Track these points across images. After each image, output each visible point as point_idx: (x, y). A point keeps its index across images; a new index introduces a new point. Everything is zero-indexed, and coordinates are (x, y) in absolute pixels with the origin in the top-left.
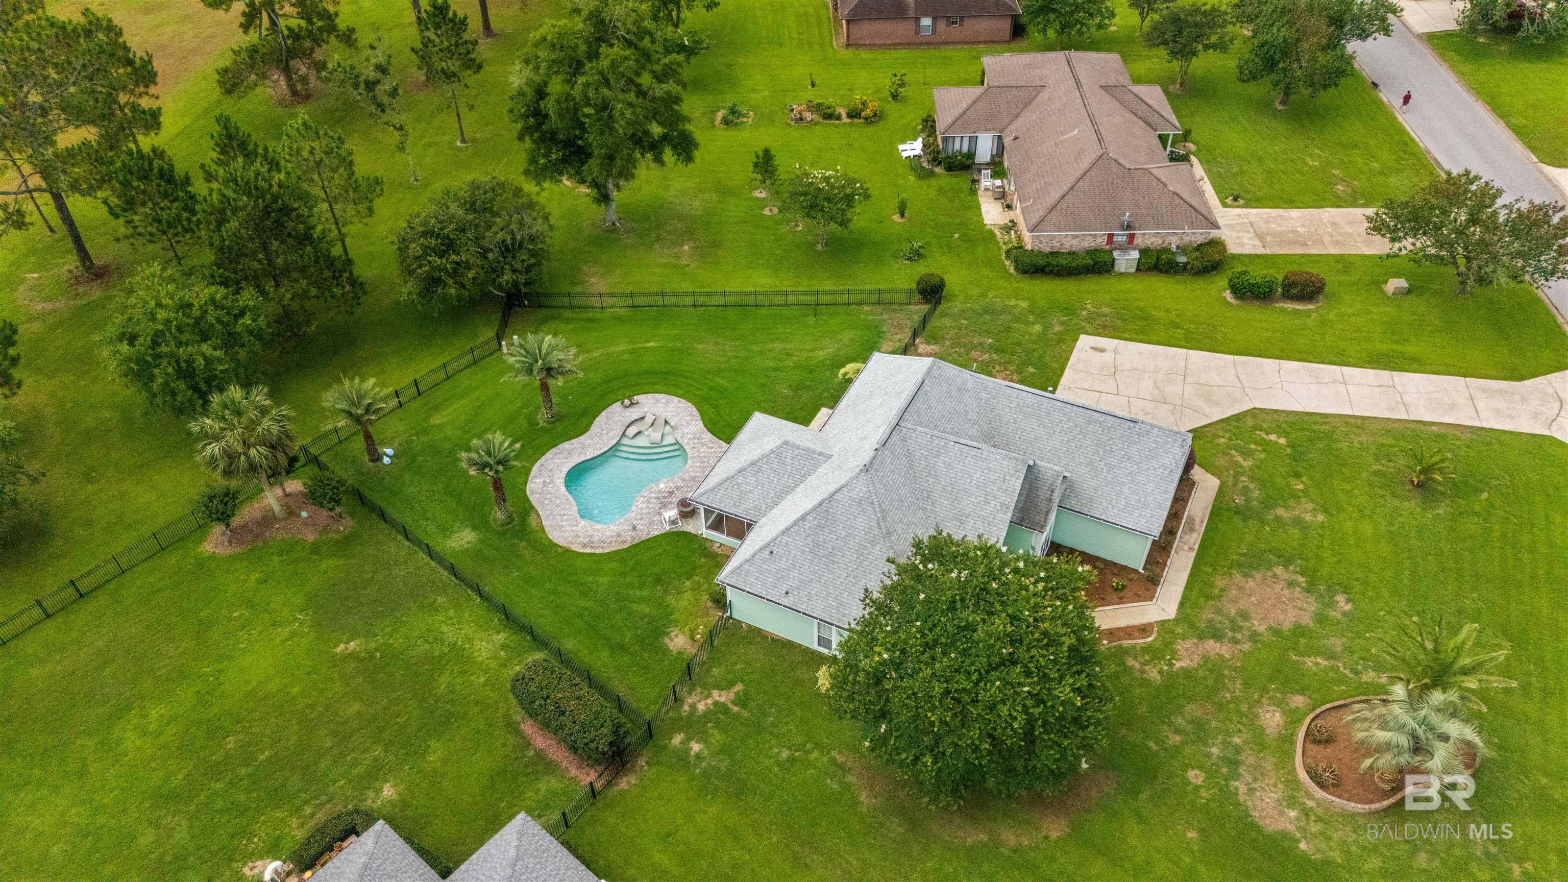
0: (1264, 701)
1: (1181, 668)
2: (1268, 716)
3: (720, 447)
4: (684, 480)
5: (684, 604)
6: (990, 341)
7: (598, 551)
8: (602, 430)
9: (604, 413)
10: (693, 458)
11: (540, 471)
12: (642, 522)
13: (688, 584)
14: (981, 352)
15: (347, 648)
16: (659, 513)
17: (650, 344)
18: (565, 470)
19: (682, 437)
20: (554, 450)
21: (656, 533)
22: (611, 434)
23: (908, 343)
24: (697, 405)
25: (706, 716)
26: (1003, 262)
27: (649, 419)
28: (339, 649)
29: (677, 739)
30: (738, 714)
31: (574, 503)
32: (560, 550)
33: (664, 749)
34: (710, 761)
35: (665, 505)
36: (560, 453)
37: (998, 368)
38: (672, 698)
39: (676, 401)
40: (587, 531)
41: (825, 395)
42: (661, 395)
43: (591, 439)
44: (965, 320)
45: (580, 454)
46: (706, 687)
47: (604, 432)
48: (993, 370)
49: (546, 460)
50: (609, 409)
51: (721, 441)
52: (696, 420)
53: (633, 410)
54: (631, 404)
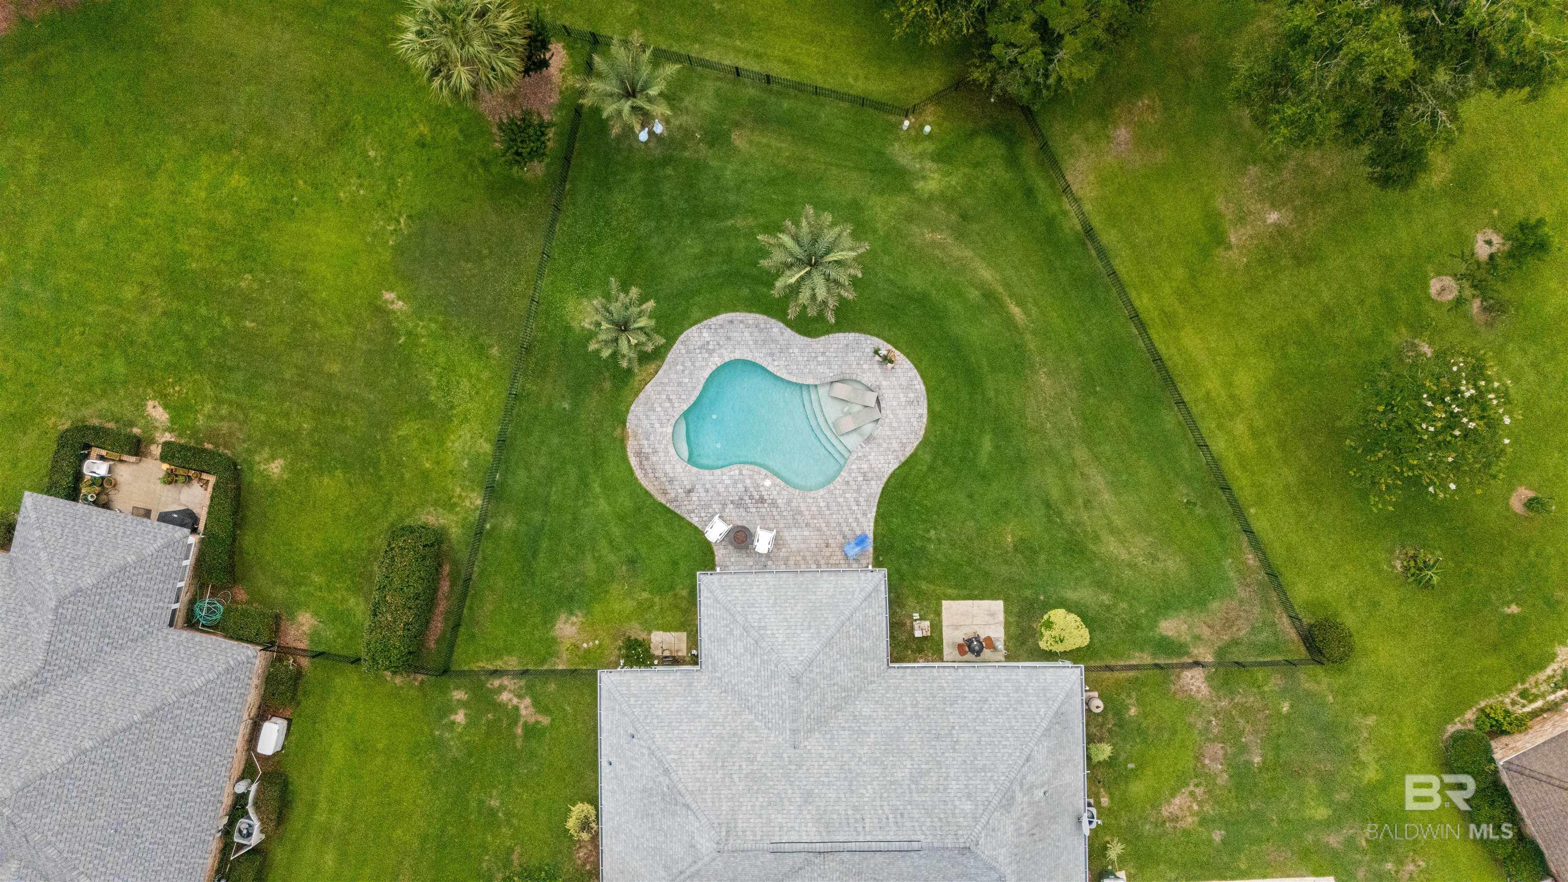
3: (865, 514)
4: (789, 502)
5: (617, 607)
6: (1257, 759)
7: (639, 474)
8: (823, 353)
9: (851, 336)
10: (830, 492)
11: (721, 326)
12: (703, 494)
13: (645, 595)
14: (1225, 755)
15: (393, 302)
16: (724, 505)
17: (1016, 311)
18: (737, 355)
19: (858, 458)
20: (761, 318)
21: (695, 520)
22: (820, 369)
23: (1196, 652)
24: (925, 442)
25: (499, 707)
26: (1470, 707)
27: (871, 398)
28: (389, 296)
29: (459, 695)
30: (515, 736)
31: (693, 398)
32: (619, 430)
33: (444, 691)
34: (452, 739)
35: (739, 504)
36: (761, 330)
37: (1199, 791)
38: (499, 664)
39: (920, 411)
40: (660, 442)
41: (1028, 593)
42: (919, 386)
43: (802, 351)
44: (1292, 706)
45: (772, 354)
46: (530, 688)
47: (820, 359)
48: (1191, 788)
49: (742, 322)
50: (862, 337)
51: (875, 509)
52: (897, 457)
53: (876, 366)
54: (887, 360)
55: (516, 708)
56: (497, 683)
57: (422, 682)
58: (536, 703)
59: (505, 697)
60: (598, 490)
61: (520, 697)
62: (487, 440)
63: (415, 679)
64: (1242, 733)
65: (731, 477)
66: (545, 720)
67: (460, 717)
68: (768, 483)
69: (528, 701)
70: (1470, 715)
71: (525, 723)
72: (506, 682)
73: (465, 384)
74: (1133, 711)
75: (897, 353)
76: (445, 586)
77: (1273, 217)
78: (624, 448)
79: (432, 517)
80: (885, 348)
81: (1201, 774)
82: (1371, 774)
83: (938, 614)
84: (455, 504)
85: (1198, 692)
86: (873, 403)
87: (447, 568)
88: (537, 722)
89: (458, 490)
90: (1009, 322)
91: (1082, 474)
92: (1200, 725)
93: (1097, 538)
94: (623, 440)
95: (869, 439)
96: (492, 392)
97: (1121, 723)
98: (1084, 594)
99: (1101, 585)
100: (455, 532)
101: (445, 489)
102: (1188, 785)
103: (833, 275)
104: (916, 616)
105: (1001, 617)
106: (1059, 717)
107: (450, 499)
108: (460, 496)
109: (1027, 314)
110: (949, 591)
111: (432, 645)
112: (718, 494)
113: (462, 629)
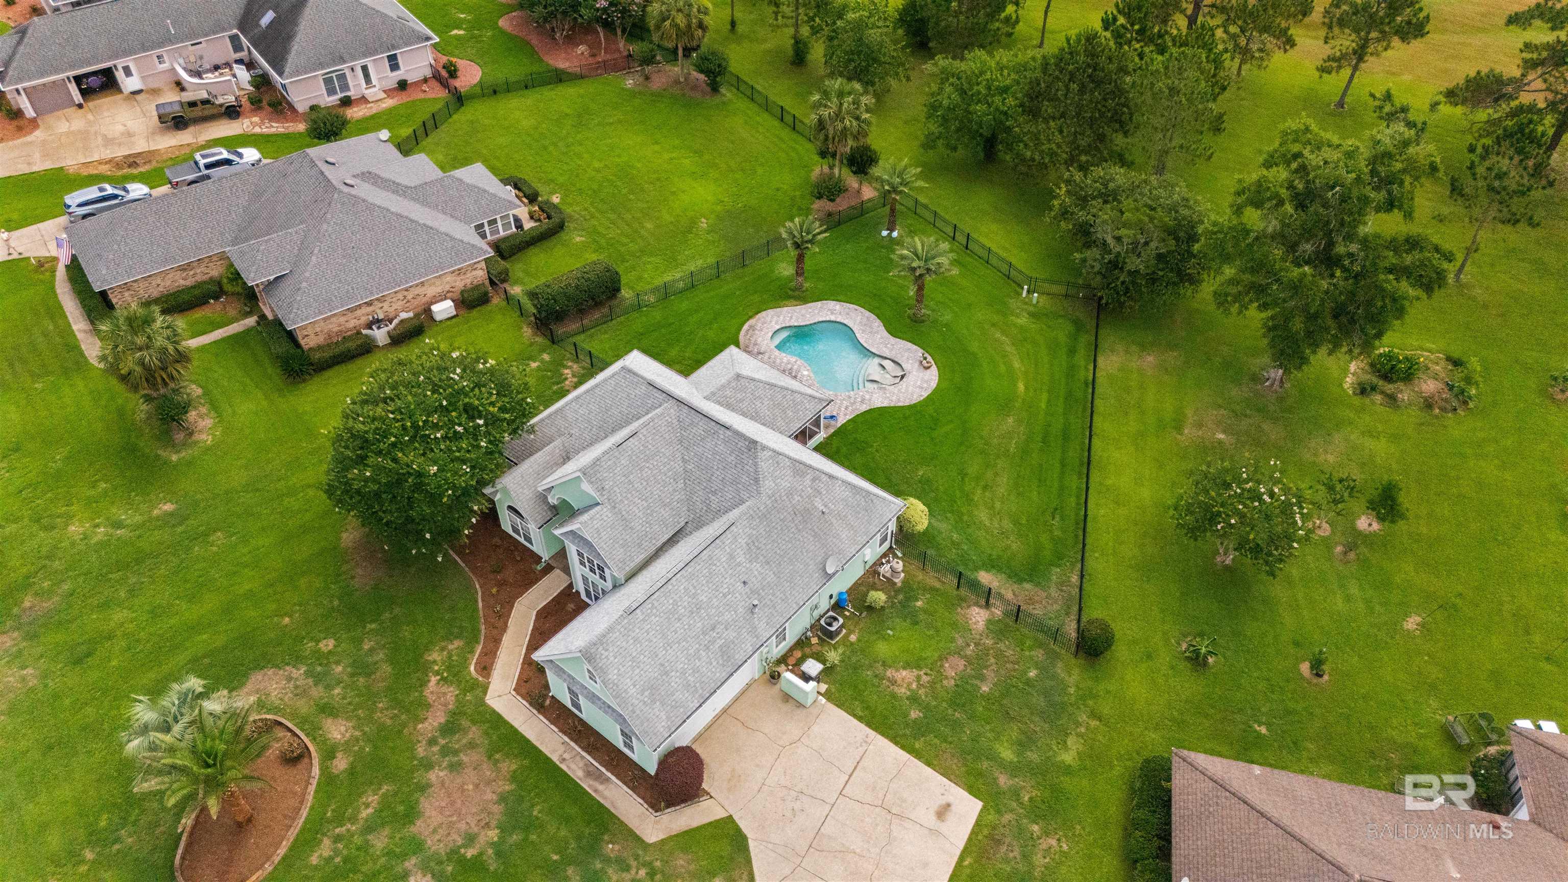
0: (357, 733)
2: (343, 729)
7: (743, 332)
8: (893, 345)
11: (849, 309)
14: (964, 671)
17: (1021, 387)
18: (843, 320)
19: (865, 393)
20: (874, 317)
22: (885, 350)
23: (993, 601)
24: (913, 406)
25: (558, 373)
27: (899, 375)
29: (546, 357)
31: (804, 324)
32: (752, 314)
33: (542, 350)
37: (925, 679)
39: (923, 393)
40: (767, 329)
42: (933, 384)
43: (882, 338)
44: (1037, 675)
45: (865, 331)
47: (889, 346)
48: (922, 673)
49: (862, 312)
51: (851, 414)
52: (889, 403)
54: (924, 363)
56: (570, 364)
57: (536, 342)
59: (567, 371)
61: (574, 376)
63: (535, 338)
64: (986, 667)
67: (534, 365)
68: (806, 373)
69: (575, 380)
72: (575, 366)
78: (746, 321)
80: (927, 358)
81: (936, 667)
85: (975, 624)
92: (960, 642)
95: (880, 389)
97: (905, 605)
102: (920, 669)
109: (1027, 391)
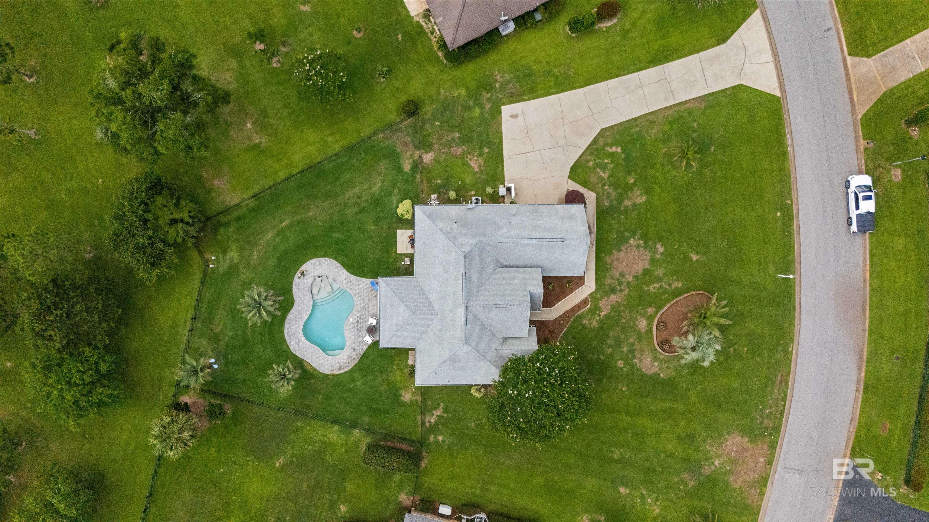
0: (638, 317)
1: (604, 315)
2: (641, 323)
3: (364, 282)
4: (359, 311)
5: (399, 378)
6: (457, 135)
7: (347, 369)
8: (300, 298)
9: (294, 286)
10: (355, 295)
11: (290, 337)
12: (355, 345)
13: (394, 367)
14: (456, 147)
15: (280, 463)
16: (360, 336)
17: (284, 224)
18: (301, 331)
19: (342, 284)
20: (287, 322)
21: (365, 348)
22: (307, 299)
23: (416, 157)
24: (336, 259)
25: (436, 423)
26: (437, 54)
27: (319, 280)
28: (277, 465)
29: (432, 438)
30: (448, 417)
31: (318, 348)
32: (330, 377)
33: (429, 444)
34: (448, 441)
35: (359, 331)
36: (291, 322)
37: (469, 157)
38: (420, 423)
39: (323, 261)
40: (335, 361)
41: (394, 220)
42: (314, 261)
43: (299, 306)
44: (437, 121)
45: (301, 318)
46: (430, 411)
47: (303, 299)
48: (468, 160)
49: (288, 329)
50: (294, 283)
51: (362, 278)
52: (341, 270)
53: (306, 277)
54: (302, 274)
55: (437, 416)
56: (427, 424)
57: (427, 453)
58: (435, 409)
59: (433, 421)
60: (353, 385)
61: (433, 415)
62: (333, 427)
63: (425, 455)
64: (448, 140)
65: (349, 334)
66: (442, 405)
67: (440, 438)
68: (351, 320)
69: (434, 412)
70: (440, 54)
71: (444, 413)
72: (427, 420)
73: (312, 436)
74: (439, 182)
75: (300, 269)
76: (389, 444)
77: (249, 125)
78: (337, 375)
79: (363, 448)
80: (298, 274)
81: (462, 156)
82: (463, 92)
83: (402, 254)
84: (359, 440)
85: (432, 156)
86: (320, 279)
87: (383, 443)
88: (443, 408)
89: (353, 438)
90: (288, 227)
91: (348, 199)
92: (444, 156)
93: (373, 194)
94: (334, 375)
95: (334, 280)
96: (315, 426)
97: (444, 186)
98: (394, 199)
99: (391, 193)
100: (369, 440)
101: (353, 443)
102: (467, 161)
103: (263, 298)
104: (403, 263)
105: (403, 231)
106: (430, 216)
107: (356, 441)
108: (355, 438)
109: (286, 219)
110: (394, 250)
111: (412, 449)
112: (355, 339)
113: (407, 437)
